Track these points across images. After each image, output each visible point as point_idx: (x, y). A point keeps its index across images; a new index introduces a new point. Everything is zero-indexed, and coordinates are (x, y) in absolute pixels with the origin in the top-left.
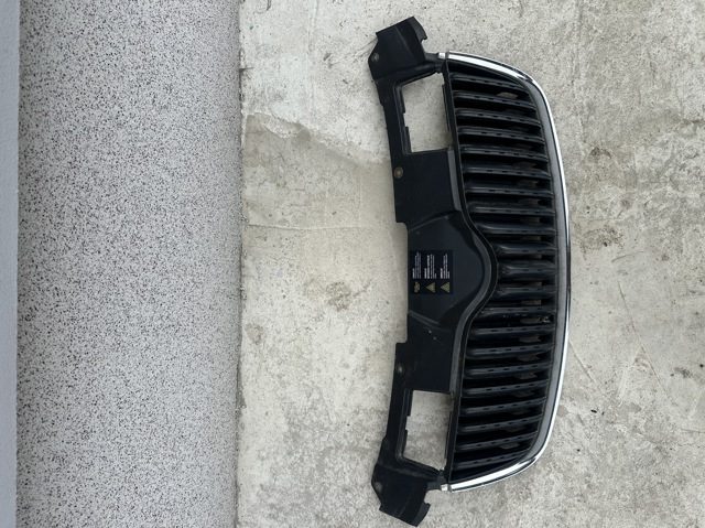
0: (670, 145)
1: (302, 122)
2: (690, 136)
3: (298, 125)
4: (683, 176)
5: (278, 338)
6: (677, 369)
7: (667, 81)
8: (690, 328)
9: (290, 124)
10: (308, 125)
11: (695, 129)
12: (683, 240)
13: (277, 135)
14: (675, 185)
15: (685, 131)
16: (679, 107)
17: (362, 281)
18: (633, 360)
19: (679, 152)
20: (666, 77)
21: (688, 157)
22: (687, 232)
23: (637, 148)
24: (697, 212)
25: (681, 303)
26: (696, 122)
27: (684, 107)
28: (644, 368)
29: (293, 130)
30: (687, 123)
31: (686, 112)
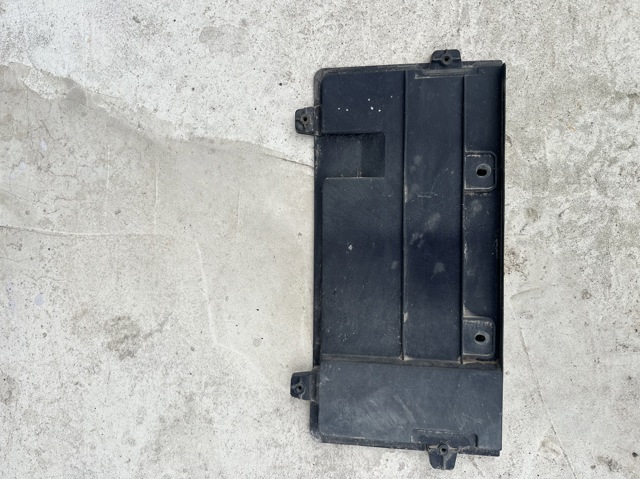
0: (596, 129)
1: (74, 77)
2: (624, 117)
3: (69, 82)
4: (613, 175)
5: (35, 396)
6: (600, 459)
7: (592, 34)
8: (620, 399)
9: (58, 80)
10: (84, 82)
11: (631, 107)
12: (612, 270)
13: (39, 96)
14: (602, 188)
15: (617, 109)
16: (608, 73)
17: (157, 315)
18: (538, 444)
19: (608, 140)
20: (592, 28)
21: (621, 147)
22: (618, 258)
23: (549, 132)
24: (633, 229)
25: (607, 362)
26: (633, 96)
27: (616, 74)
28: (554, 456)
29: (62, 88)
30: (619, 97)
31: (619, 80)
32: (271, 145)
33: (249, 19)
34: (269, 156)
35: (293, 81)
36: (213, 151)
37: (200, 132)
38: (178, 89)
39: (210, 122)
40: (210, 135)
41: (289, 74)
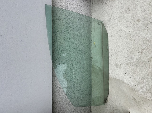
3: (100, 68)
9: (99, 67)
32: (124, 81)
33: (121, 64)
34: (124, 82)
35: (127, 73)
36: (116, 80)
37: (115, 77)
38: (112, 71)
39: (116, 76)
40: (116, 78)
41: (127, 72)
